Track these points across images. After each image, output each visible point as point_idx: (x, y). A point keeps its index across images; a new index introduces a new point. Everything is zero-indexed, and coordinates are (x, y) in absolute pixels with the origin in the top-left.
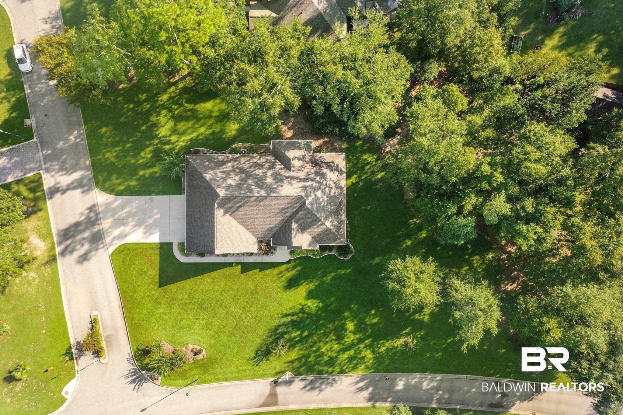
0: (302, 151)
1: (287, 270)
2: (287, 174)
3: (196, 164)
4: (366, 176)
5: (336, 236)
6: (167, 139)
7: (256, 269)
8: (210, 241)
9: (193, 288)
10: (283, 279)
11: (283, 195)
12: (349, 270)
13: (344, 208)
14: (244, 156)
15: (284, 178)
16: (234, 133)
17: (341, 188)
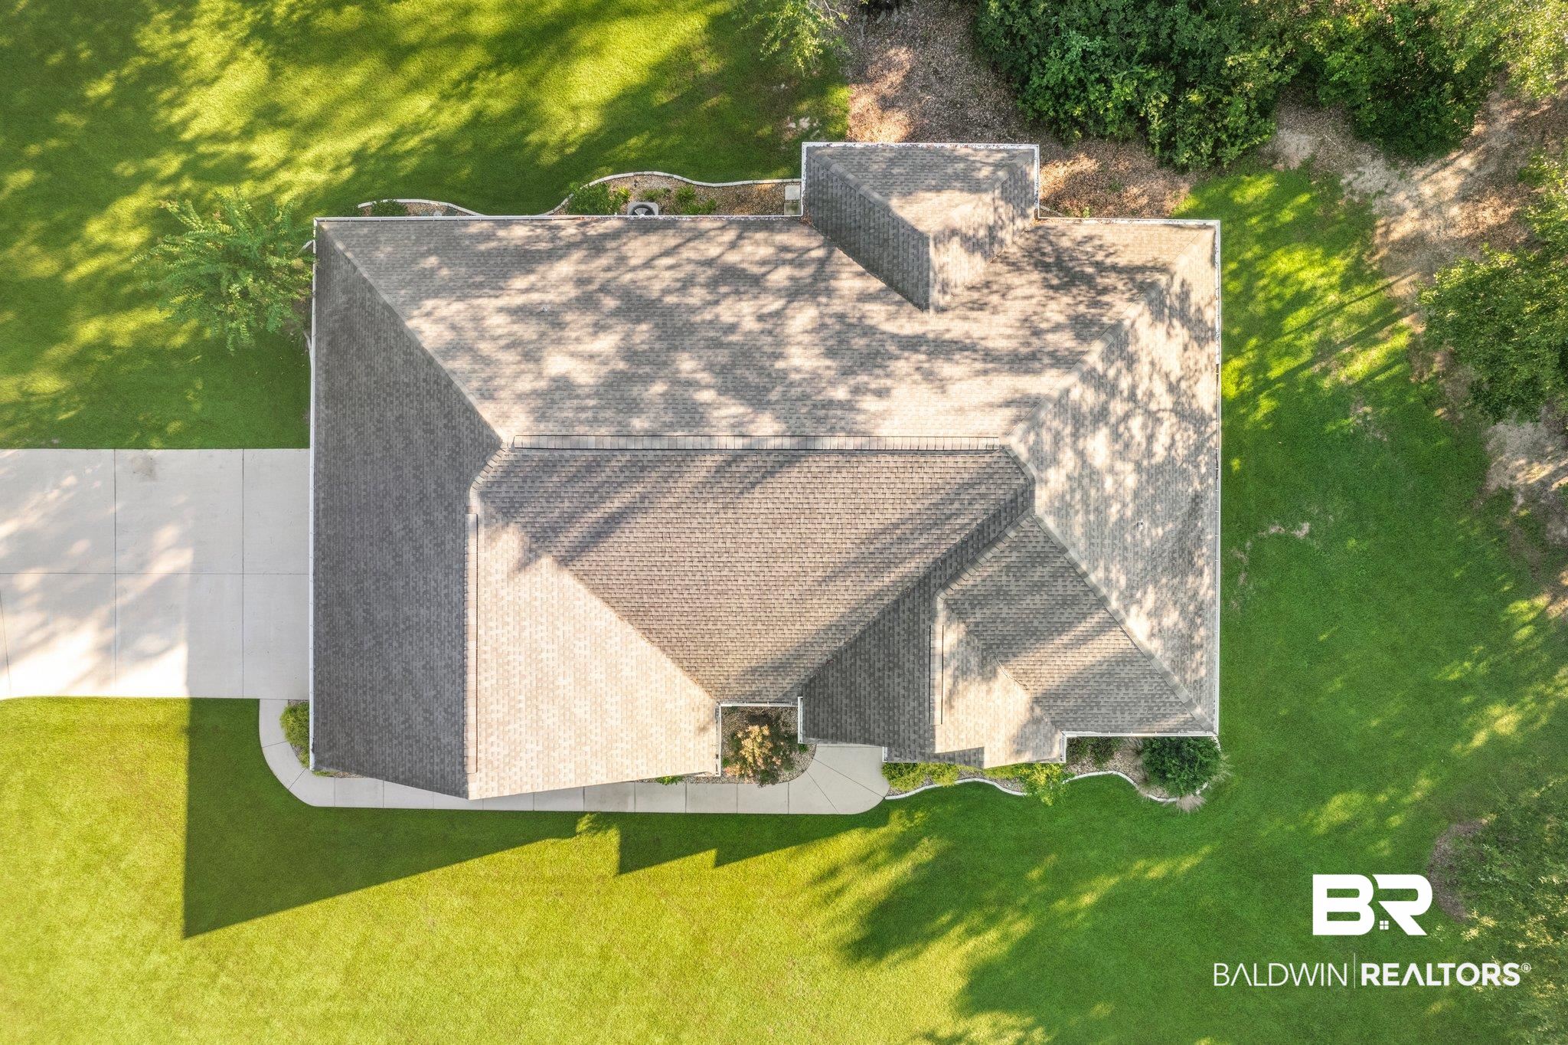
0: (987, 198)
1: (866, 860)
2: (910, 324)
3: (370, 262)
4: (1289, 363)
5: (1173, 690)
6: (234, 148)
7: (701, 848)
8: (439, 716)
9: (365, 941)
10: (846, 902)
11: (898, 443)
12: (1187, 863)
13: (1212, 534)
14: (647, 228)
15: (892, 348)
16: (588, 122)
17: (1199, 420)
